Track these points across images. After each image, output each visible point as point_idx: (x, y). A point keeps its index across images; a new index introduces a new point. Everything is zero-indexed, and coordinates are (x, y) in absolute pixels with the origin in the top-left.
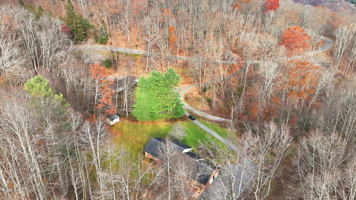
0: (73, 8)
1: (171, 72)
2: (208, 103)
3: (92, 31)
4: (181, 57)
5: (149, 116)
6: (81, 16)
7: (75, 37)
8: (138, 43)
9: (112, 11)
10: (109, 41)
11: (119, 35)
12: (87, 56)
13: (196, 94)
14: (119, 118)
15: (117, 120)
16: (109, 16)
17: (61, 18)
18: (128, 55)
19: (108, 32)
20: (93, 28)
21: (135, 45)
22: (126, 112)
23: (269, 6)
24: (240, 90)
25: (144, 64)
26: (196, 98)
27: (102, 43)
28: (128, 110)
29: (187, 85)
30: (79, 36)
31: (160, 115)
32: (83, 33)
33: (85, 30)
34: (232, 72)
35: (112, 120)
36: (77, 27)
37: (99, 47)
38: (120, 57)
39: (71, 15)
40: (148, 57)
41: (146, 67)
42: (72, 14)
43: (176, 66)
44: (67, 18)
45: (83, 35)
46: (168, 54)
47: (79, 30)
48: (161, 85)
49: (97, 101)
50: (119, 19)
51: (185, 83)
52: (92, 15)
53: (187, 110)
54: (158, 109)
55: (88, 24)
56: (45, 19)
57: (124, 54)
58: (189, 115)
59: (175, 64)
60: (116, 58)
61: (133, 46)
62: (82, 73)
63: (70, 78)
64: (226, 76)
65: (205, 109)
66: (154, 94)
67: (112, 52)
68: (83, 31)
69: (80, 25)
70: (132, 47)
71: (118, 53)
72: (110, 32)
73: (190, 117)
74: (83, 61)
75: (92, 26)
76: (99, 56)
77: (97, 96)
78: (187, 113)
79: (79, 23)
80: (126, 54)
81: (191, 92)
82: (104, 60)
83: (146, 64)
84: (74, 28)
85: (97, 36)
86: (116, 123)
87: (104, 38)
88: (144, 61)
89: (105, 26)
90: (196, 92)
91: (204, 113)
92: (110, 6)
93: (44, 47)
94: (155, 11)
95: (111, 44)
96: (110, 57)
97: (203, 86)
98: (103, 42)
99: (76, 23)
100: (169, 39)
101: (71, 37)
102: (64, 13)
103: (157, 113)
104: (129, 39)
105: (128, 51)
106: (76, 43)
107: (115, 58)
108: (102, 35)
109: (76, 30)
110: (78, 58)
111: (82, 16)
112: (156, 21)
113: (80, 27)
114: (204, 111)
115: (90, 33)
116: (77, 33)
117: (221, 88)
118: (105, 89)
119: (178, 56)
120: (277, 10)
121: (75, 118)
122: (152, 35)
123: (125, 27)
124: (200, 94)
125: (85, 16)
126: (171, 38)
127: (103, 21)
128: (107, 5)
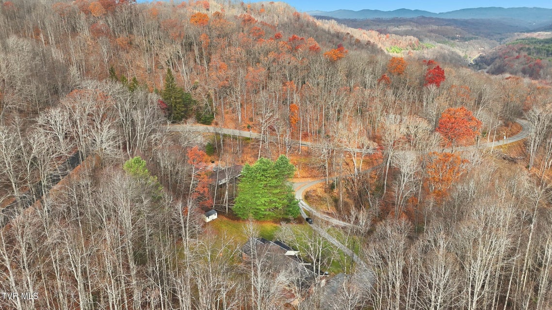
0: (173, 79)
1: (282, 161)
2: (333, 204)
3: (195, 107)
4: (305, 143)
5: (252, 213)
6: (182, 89)
7: (173, 115)
8: (251, 124)
9: (221, 83)
10: (215, 120)
11: (227, 113)
12: (186, 139)
13: (320, 192)
14: (216, 214)
15: (214, 216)
16: (217, 90)
17: (157, 92)
18: (236, 139)
19: (214, 109)
20: (196, 103)
21: (246, 126)
22: (226, 208)
23: (430, 78)
24: (380, 188)
25: (256, 151)
26: (320, 197)
27: (205, 122)
28: (228, 205)
29: (310, 180)
30: (178, 114)
31: (267, 213)
32: (183, 109)
33: (186, 106)
34: (373, 165)
35: (208, 216)
36: (176, 102)
37: (201, 127)
38: (227, 141)
39: (170, 87)
40: (261, 142)
41: (258, 154)
42: (172, 86)
43: (297, 154)
44: (165, 92)
45: (182, 112)
46: (287, 139)
47: (178, 106)
48: (269, 175)
49: (191, 190)
50: (229, 93)
51: (307, 177)
52: (195, 88)
53: (306, 212)
54: (265, 205)
55: (189, 99)
56: (140, 95)
57: (232, 137)
58: (307, 217)
59: (296, 152)
60: (222, 142)
61: (244, 127)
62: (178, 157)
63: (165, 162)
64: (362, 169)
65: (330, 211)
66: (260, 186)
67: (217, 134)
68: (183, 107)
69: (180, 100)
70: (243, 129)
71: (225, 136)
72: (216, 109)
73: (307, 219)
74: (180, 145)
75: (195, 101)
76: (200, 139)
77: (193, 185)
78: (305, 214)
79: (178, 98)
80: (235, 138)
81: (315, 188)
82: (206, 144)
83: (258, 151)
84: (172, 103)
85: (200, 114)
86: (213, 220)
87: (208, 116)
88: (255, 146)
89: (211, 102)
90: (321, 189)
91: (328, 216)
92: (218, 78)
93: (139, 128)
94: (275, 85)
95: (217, 124)
96: (214, 141)
97: (331, 182)
98: (207, 121)
99: (175, 98)
100: (289, 119)
101: (167, 114)
102: (162, 85)
103: (263, 210)
104: (240, 118)
105: (237, 133)
106: (173, 123)
107: (220, 142)
108: (206, 113)
109: (175, 105)
110: (174, 141)
111: (184, 89)
112: (276, 97)
113: (179, 103)
114: (328, 214)
115: (192, 110)
116: (176, 110)
117: (354, 186)
118: (202, 176)
119: (300, 142)
120: (442, 84)
121: (167, 197)
122: (267, 115)
123: (235, 104)
124: (325, 192)
125: (187, 89)
126: (292, 119)
127: (209, 96)
128: (214, 76)
